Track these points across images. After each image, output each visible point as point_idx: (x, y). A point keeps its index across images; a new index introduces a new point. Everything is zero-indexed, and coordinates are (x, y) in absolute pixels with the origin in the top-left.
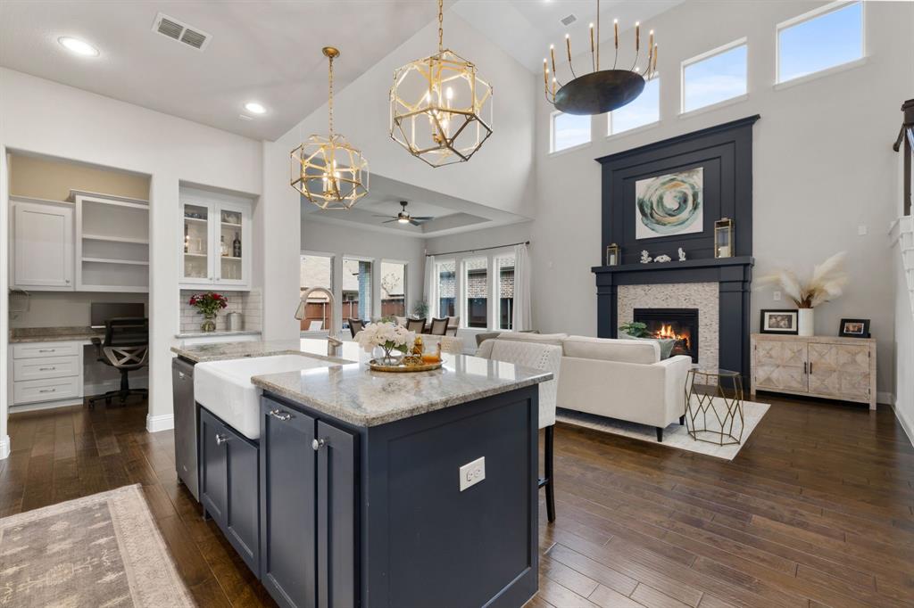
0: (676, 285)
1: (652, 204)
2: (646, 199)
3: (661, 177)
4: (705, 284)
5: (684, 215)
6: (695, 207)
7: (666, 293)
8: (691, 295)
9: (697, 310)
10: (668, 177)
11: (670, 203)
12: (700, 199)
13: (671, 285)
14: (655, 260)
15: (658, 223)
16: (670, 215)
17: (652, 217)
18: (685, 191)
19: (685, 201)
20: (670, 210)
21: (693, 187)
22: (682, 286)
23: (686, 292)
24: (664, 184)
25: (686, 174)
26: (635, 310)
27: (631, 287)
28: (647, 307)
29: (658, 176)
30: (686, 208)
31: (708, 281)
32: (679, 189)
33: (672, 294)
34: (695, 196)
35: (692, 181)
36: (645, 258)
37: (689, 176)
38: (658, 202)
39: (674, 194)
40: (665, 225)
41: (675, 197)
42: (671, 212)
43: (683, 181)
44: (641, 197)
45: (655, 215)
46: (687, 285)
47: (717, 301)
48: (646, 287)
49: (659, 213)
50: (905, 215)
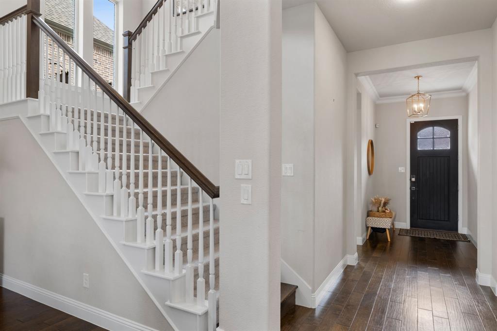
50: (28, 95)
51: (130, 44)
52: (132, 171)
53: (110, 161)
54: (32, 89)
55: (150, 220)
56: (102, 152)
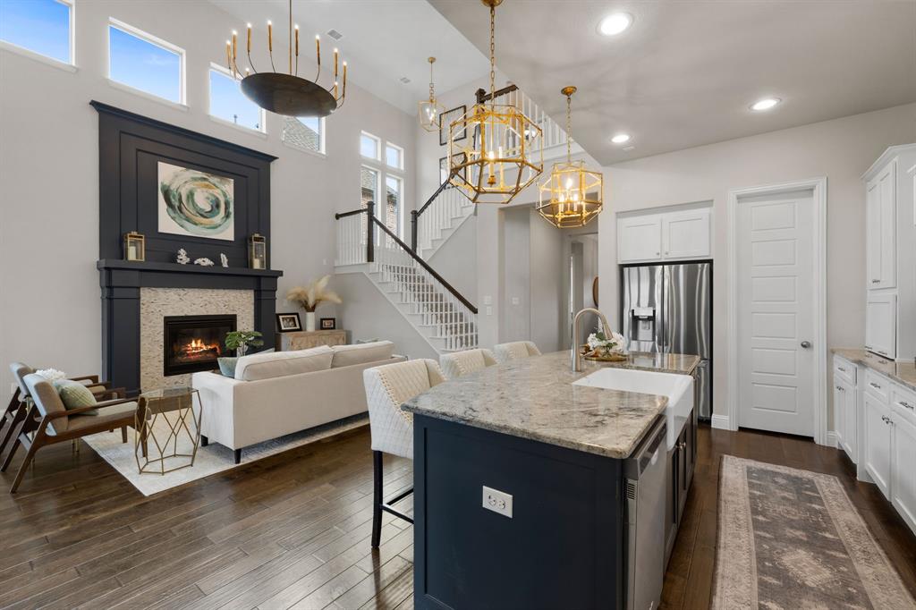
0: (215, 290)
1: (181, 197)
2: (173, 188)
3: (191, 171)
4: (243, 291)
5: (218, 219)
6: (227, 216)
7: (205, 298)
8: (230, 301)
9: (235, 316)
10: (199, 174)
11: (203, 202)
12: (232, 209)
13: (210, 291)
14: (196, 262)
15: (188, 219)
16: (202, 215)
17: (181, 212)
18: (218, 196)
19: (218, 206)
20: (203, 210)
21: (225, 196)
22: (221, 292)
23: (226, 298)
24: (195, 179)
25: (219, 180)
26: (166, 318)
27: (160, 291)
28: (183, 314)
29: (188, 168)
30: (218, 213)
31: (246, 289)
32: (211, 191)
33: (212, 300)
34: (227, 204)
35: (224, 189)
36: (183, 257)
37: (220, 183)
38: (188, 197)
39: (206, 195)
40: (196, 224)
41: (208, 198)
42: (203, 213)
43: (214, 185)
44: (167, 183)
45: (184, 210)
46: (226, 291)
47: (253, 307)
48: (181, 291)
49: (188, 209)
50: (369, 261)
51: (416, 219)
52: (425, 293)
53: (421, 297)
54: (370, 258)
55: (434, 316)
56: (416, 293)
